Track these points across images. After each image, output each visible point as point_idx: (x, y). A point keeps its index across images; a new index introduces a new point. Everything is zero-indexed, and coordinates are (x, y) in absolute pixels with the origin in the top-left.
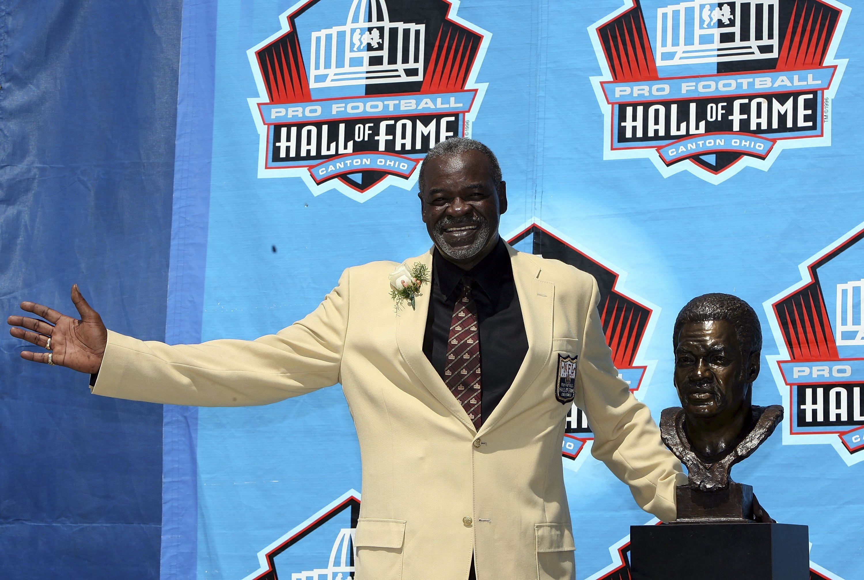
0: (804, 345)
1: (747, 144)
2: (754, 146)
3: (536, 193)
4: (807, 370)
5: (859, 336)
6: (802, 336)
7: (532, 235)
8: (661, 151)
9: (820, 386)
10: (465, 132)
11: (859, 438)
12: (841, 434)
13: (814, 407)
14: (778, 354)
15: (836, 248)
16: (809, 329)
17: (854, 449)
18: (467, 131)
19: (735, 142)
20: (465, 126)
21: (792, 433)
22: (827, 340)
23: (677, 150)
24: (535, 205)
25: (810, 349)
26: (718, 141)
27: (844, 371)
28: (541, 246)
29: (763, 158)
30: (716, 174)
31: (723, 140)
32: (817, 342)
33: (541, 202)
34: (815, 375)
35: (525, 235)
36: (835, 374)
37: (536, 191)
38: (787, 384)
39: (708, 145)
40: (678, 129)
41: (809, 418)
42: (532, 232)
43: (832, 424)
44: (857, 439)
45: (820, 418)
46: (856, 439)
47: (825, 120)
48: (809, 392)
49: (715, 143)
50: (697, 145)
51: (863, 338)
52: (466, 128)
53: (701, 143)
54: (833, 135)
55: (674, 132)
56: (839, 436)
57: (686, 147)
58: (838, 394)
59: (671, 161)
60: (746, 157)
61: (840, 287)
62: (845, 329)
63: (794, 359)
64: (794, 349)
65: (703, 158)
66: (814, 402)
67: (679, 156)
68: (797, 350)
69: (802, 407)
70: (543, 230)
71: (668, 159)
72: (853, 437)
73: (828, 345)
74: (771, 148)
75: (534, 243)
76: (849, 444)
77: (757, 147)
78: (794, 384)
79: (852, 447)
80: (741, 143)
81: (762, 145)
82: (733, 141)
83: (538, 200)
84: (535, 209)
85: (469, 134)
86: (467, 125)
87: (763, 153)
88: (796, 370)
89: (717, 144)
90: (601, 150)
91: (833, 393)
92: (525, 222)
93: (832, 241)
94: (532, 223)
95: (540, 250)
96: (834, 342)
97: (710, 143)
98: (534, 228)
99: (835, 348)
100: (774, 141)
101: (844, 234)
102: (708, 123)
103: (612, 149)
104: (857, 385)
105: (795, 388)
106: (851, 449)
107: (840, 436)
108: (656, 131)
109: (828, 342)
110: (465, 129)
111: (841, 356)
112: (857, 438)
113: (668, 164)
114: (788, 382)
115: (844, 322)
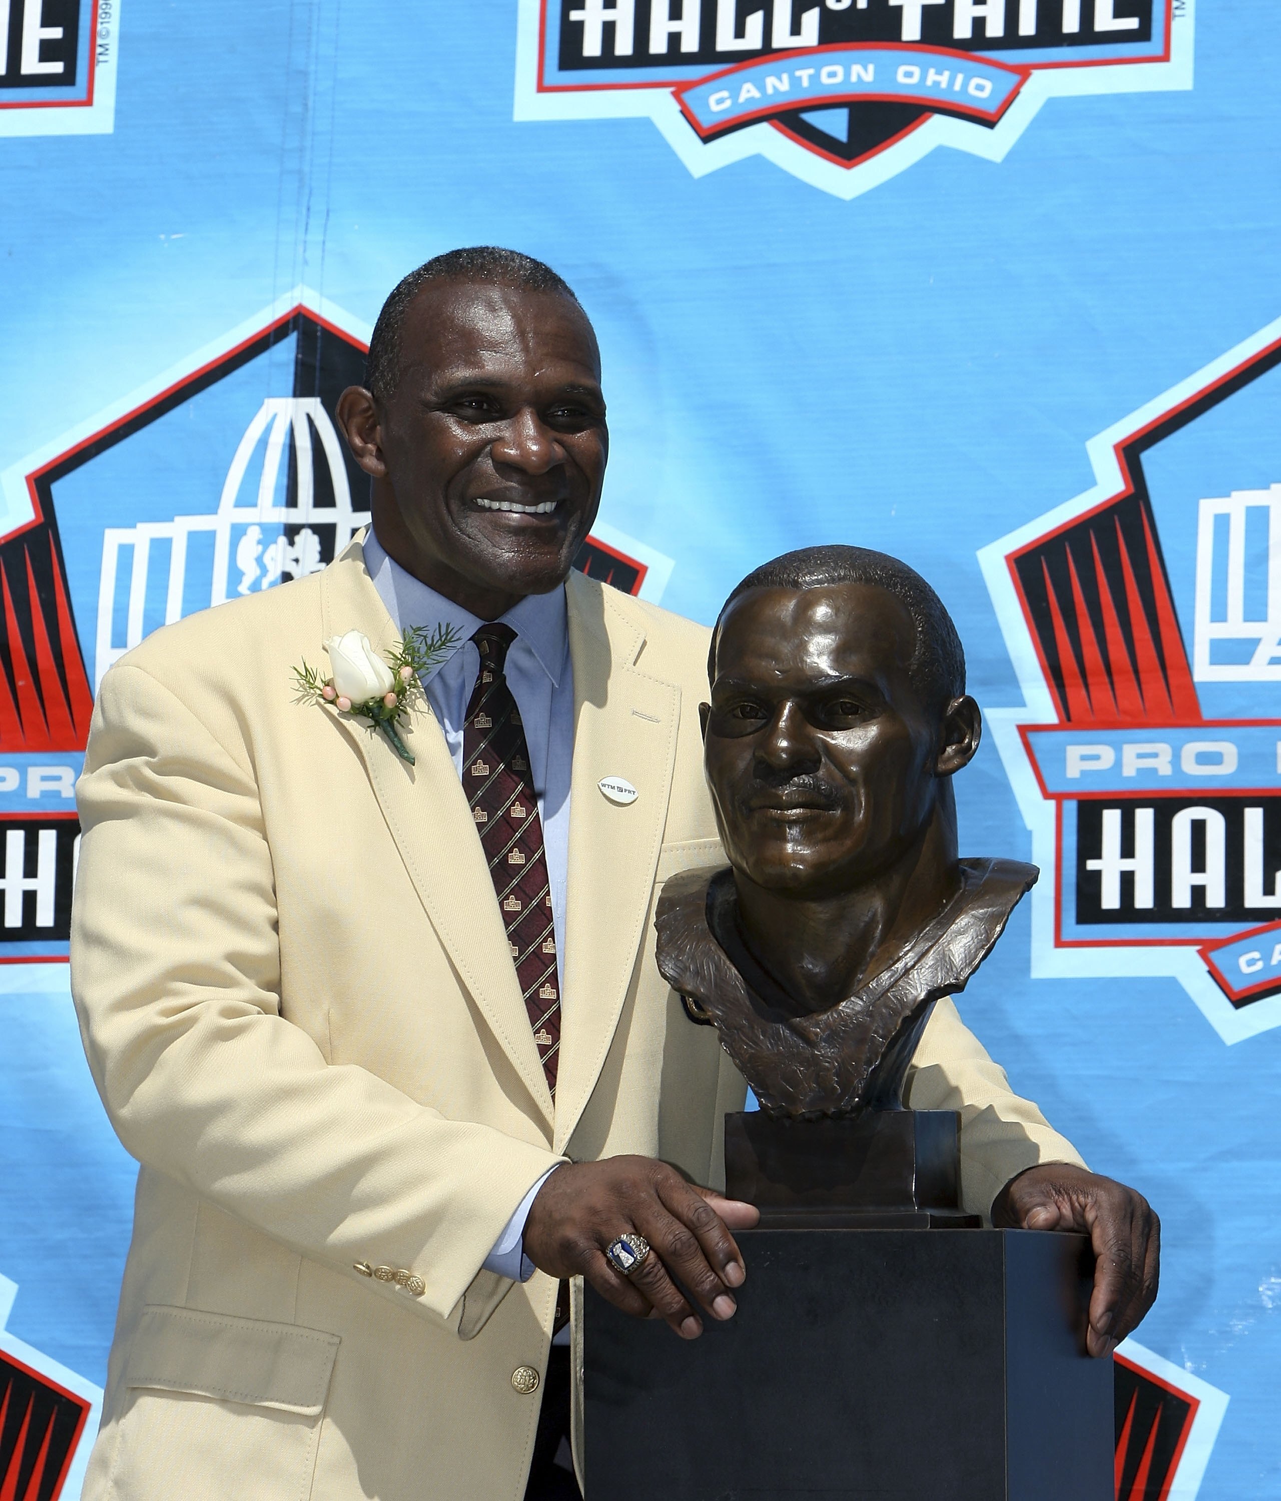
0: (1098, 680)
1: (944, 79)
2: (965, 85)
3: (308, 216)
4: (1107, 755)
5: (1263, 653)
6: (1091, 653)
7: (292, 340)
8: (687, 96)
9: (1144, 802)
10: (99, 27)
11: (1258, 960)
12: (1207, 948)
13: (1128, 865)
14: (1021, 703)
15: (1200, 392)
16: (1114, 631)
17: (1245, 994)
18: (105, 25)
19: (909, 75)
20: (100, 11)
21: (1059, 943)
22: (1168, 663)
23: (735, 95)
24: (305, 251)
25: (1117, 693)
26: (856, 69)
27: (1215, 759)
28: (318, 374)
29: (988, 121)
30: (848, 167)
31: (871, 68)
32: (1136, 671)
33: (324, 242)
34: (1129, 770)
35: (272, 339)
36: (1190, 767)
37: (308, 209)
38: (1047, 795)
39: (825, 80)
40: (740, 32)
41: (1110, 899)
42: (293, 331)
43: (1180, 916)
44: (1254, 964)
45: (1144, 898)
46: (1251, 963)
47: (1177, 12)
48: (1111, 819)
49: (847, 74)
50: (795, 82)
51: (1275, 661)
52: (103, 16)
53: (805, 75)
54: (1202, 56)
55: (725, 41)
56: (1199, 952)
57: (761, 88)
58: (1198, 829)
59: (716, 126)
60: (937, 121)
61: (1208, 508)
62: (1222, 631)
63: (1069, 719)
64: (1068, 689)
65: (813, 118)
66: (1128, 850)
67: (738, 112)
68: (1076, 694)
69: (1092, 865)
70: (325, 326)
71: (707, 121)
72: (1241, 955)
73: (1171, 681)
74: (1015, 93)
75: (298, 363)
76: (1229, 978)
77: (972, 90)
78: (1069, 796)
79: (1238, 986)
80: (924, 77)
81: (988, 85)
82: (902, 69)
83: (315, 236)
84: (306, 262)
85: (111, 34)
86: (104, 7)
87: (991, 108)
88: (1074, 753)
89: (854, 79)
90: (507, 91)
91: (1182, 823)
92: (274, 300)
93: (1189, 371)
94: (295, 304)
95: (317, 382)
96: (1187, 670)
97: (832, 75)
98: (301, 321)
99: (1189, 687)
100: (1024, 72)
101: (1224, 351)
102: (827, 17)
103: (542, 88)
104: (1254, 801)
105: (1071, 807)
106: (1235, 994)
107: (1203, 954)
108: (674, 39)
109: (1169, 672)
110: (99, 20)
111: (1207, 714)
112: (1253, 959)
113: (708, 136)
114: (1051, 788)
115: (1219, 614)
